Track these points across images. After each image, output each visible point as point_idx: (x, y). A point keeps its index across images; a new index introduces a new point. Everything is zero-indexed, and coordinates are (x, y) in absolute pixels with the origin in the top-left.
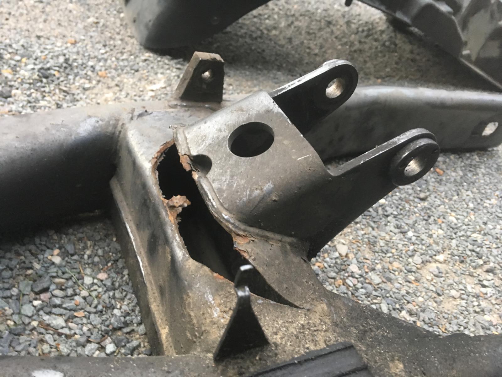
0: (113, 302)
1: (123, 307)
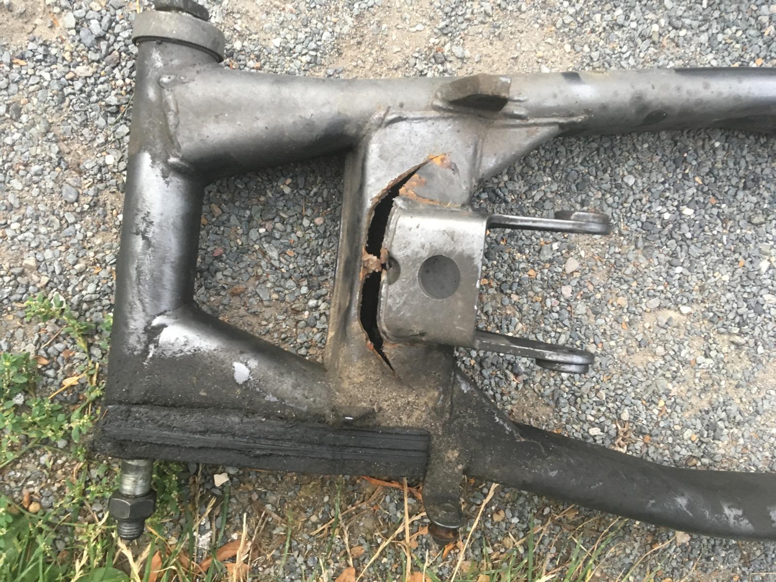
0: (319, 250)
1: (326, 257)
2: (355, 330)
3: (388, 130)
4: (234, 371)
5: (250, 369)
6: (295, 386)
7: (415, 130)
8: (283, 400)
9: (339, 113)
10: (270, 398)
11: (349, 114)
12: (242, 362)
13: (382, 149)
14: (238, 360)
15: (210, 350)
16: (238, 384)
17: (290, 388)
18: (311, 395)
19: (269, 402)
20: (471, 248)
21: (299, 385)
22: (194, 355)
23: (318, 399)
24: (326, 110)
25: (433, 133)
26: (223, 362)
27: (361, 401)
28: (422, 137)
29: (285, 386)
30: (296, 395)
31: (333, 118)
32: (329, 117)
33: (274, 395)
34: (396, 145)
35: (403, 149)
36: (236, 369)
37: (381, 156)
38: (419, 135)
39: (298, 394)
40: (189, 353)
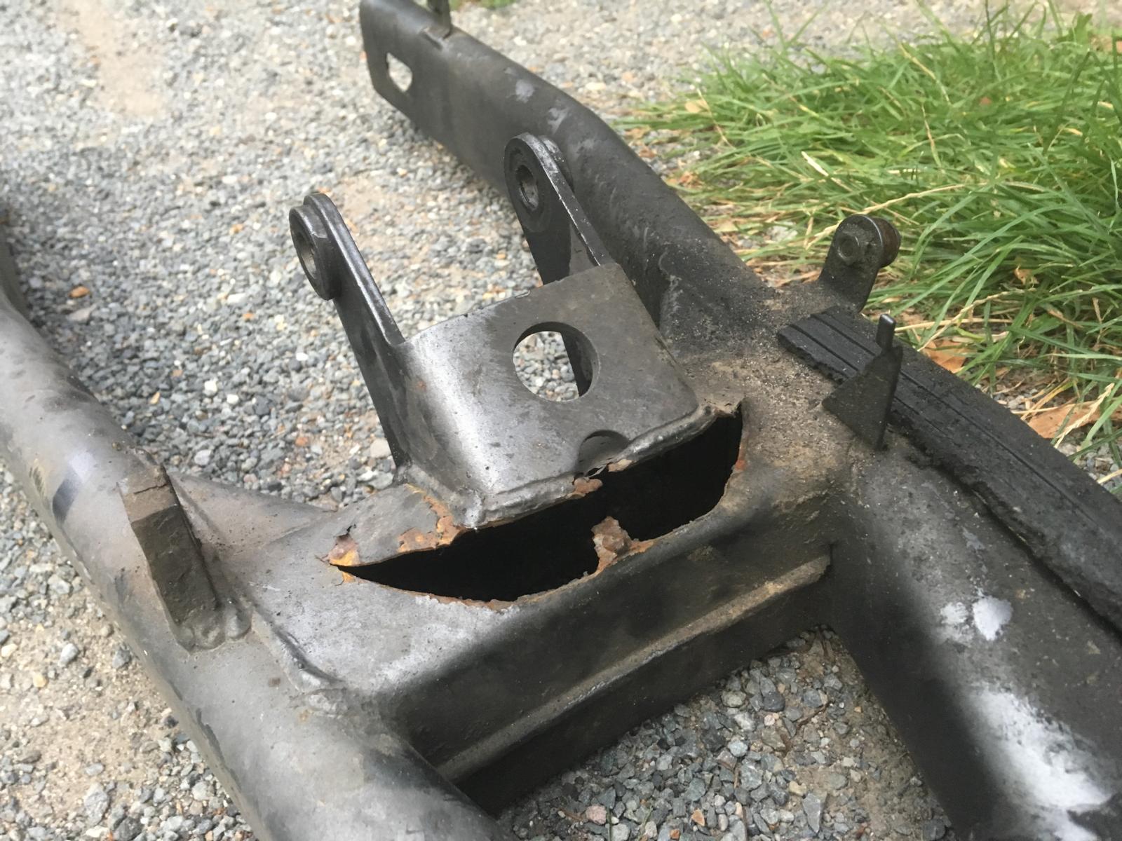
2: (737, 500)
3: (342, 673)
4: (1003, 627)
5: (969, 608)
6: (915, 524)
7: (311, 632)
8: (954, 523)
9: (368, 779)
10: (973, 541)
11: (356, 761)
12: (975, 629)
13: (390, 659)
14: (978, 637)
15: (1019, 696)
16: (1013, 605)
17: (925, 527)
18: (900, 494)
19: (981, 539)
20: (473, 332)
21: (906, 520)
22: (1058, 716)
23: (894, 482)
24: (378, 811)
25: (299, 604)
26: (1012, 658)
27: (829, 428)
28: (317, 613)
29: (933, 536)
30: (924, 510)
31: (387, 785)
32: (388, 793)
33: (964, 541)
34: (363, 642)
35: (365, 626)
36: (997, 627)
37: (406, 651)
38: (317, 620)
39: (920, 510)
40: (1067, 727)
